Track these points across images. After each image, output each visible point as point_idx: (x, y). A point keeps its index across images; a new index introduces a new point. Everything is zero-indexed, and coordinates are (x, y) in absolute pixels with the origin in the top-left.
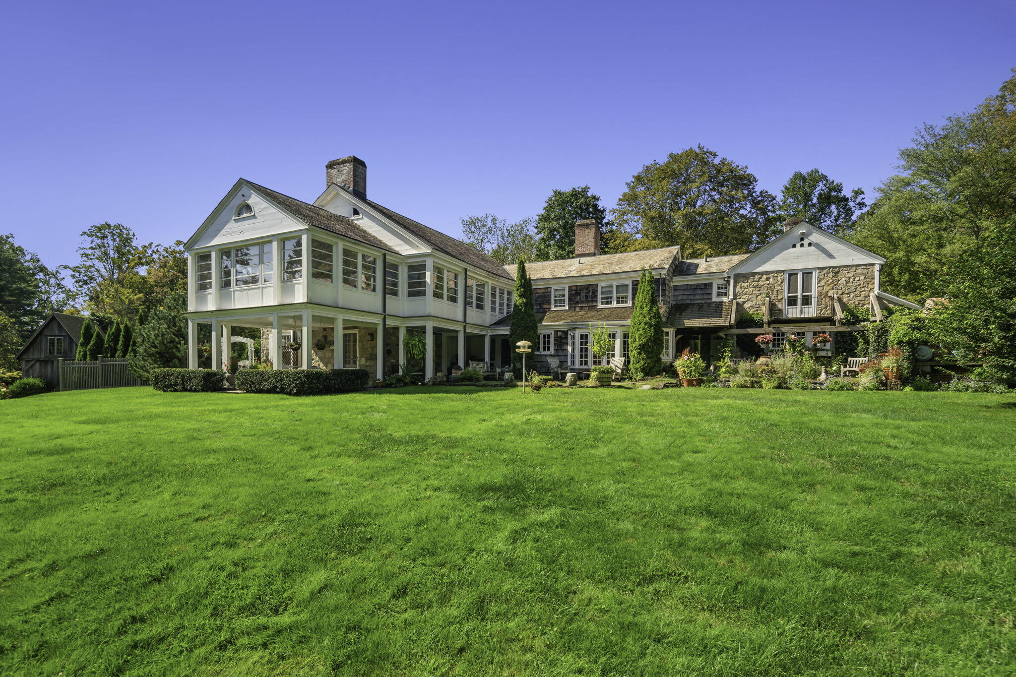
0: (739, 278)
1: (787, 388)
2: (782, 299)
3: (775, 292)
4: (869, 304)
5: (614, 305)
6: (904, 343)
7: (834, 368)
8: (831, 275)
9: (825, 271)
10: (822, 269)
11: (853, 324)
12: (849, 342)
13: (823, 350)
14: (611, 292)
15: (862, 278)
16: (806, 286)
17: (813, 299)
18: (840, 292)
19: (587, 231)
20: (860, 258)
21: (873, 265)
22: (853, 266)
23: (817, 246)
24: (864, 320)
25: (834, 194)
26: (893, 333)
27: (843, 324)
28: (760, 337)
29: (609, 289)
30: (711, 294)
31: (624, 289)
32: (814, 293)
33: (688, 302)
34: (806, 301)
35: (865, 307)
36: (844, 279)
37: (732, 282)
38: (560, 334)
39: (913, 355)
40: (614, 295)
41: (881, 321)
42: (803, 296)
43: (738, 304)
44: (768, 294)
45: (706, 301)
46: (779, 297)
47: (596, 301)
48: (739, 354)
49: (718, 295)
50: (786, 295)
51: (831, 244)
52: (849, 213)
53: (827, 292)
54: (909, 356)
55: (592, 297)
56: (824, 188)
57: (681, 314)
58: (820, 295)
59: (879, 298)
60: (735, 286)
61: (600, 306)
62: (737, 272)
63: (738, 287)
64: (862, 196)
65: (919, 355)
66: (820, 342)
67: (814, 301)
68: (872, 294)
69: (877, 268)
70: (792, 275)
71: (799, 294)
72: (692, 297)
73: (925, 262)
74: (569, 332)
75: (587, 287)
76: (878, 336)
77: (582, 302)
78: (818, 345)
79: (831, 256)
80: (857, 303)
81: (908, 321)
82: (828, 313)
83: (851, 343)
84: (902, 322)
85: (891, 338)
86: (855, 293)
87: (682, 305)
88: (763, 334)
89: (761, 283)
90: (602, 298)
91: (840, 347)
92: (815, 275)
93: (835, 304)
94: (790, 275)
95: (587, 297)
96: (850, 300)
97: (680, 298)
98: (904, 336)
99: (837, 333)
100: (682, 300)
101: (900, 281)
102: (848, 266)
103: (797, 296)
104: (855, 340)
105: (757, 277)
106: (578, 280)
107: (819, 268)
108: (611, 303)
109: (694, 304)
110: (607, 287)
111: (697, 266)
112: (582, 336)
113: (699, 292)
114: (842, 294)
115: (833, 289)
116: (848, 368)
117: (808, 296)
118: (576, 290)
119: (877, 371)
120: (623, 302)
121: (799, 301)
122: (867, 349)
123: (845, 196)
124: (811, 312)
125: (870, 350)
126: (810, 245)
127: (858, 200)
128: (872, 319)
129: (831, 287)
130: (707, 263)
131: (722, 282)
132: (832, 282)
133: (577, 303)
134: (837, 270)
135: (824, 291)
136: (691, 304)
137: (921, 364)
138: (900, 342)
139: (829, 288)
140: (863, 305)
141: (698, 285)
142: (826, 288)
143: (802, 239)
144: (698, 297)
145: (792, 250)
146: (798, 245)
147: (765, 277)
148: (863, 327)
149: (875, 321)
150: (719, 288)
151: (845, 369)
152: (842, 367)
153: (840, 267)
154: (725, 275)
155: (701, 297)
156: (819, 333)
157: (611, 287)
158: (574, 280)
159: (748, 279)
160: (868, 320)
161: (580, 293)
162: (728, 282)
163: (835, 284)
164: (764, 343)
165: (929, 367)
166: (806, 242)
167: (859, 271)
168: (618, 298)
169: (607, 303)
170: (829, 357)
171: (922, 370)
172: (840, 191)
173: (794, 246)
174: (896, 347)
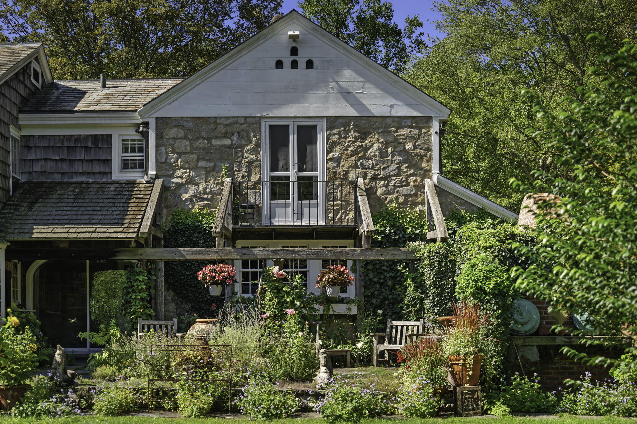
0: (167, 127)
1: (236, 411)
2: (259, 182)
3: (244, 165)
4: (423, 203)
6: (486, 293)
7: (359, 345)
8: (352, 135)
9: (340, 127)
10: (335, 121)
11: (396, 244)
12: (390, 283)
13: (342, 301)
15: (409, 146)
16: (306, 157)
17: (320, 185)
18: (370, 175)
22: (392, 119)
24: (414, 238)
25: (381, 20)
26: (465, 267)
27: (374, 243)
28: (206, 270)
30: (108, 162)
32: (321, 173)
33: (57, 178)
34: (306, 190)
35: (417, 209)
36: (376, 146)
37: (153, 136)
39: (505, 324)
41: (444, 240)
42: (300, 178)
43: (165, 188)
45: (99, 178)
46: (255, 178)
48: (172, 307)
49: (126, 165)
50: (267, 174)
52: (403, 54)
53: (346, 173)
54: (498, 325)
56: (365, 8)
57: (30, 208)
58: (333, 177)
59: (439, 191)
60: (159, 147)
62: (162, 114)
63: (167, 149)
64: (418, 30)
65: (516, 322)
66: (332, 283)
67: (322, 190)
68: (427, 182)
70: (278, 131)
71: (292, 174)
72: (65, 167)
73: (512, 139)
76: (440, 275)
78: (329, 290)
80: (401, 200)
81: (493, 241)
82: (346, 219)
83: (393, 287)
84: (482, 243)
85: (461, 280)
86: (398, 179)
87: (40, 184)
88: (213, 262)
89: (214, 142)
91: (373, 296)
92: (322, 133)
93: (360, 198)
94: (273, 131)
96: (389, 193)
97: (37, 168)
98: (487, 278)
99: (367, 263)
100: (43, 173)
101: (477, 171)
102: (383, 119)
103: (288, 178)
104: (399, 279)
105: (206, 128)
107: (328, 120)
109: (69, 184)
111: (81, 94)
113: (81, 155)
114: (375, 178)
115: (356, 167)
116: (386, 345)
117: (310, 178)
119: (433, 365)
121: (293, 190)
122: (421, 301)
123: (396, 26)
124: (316, 214)
125: (428, 304)
126: (309, 64)
127: (414, 36)
128: (429, 236)
129: (352, 160)
130: (106, 91)
131: (132, 134)
132: (355, 152)
134: (363, 125)
135: (340, 170)
136: (61, 184)
137: (520, 342)
138: (479, 292)
139: (348, 164)
140: (415, 204)
141: (78, 139)
142: (344, 165)
143: (295, 52)
144: (79, 167)
145: (276, 73)
146: (287, 63)
147: (221, 128)
148: (413, 251)
149: (434, 240)
150: (126, 150)
151: (382, 347)
152: (375, 342)
153: (368, 120)
154: (140, 119)
155: (85, 167)
156: (334, 262)
159: (186, 131)
160: (422, 237)
162: (145, 135)
163: (360, 155)
164: (216, 283)
165: (535, 349)
166: (302, 58)
167: (403, 131)
170: (353, 318)
171: (522, 357)
172: (389, 17)
173: (280, 64)
174: (471, 302)
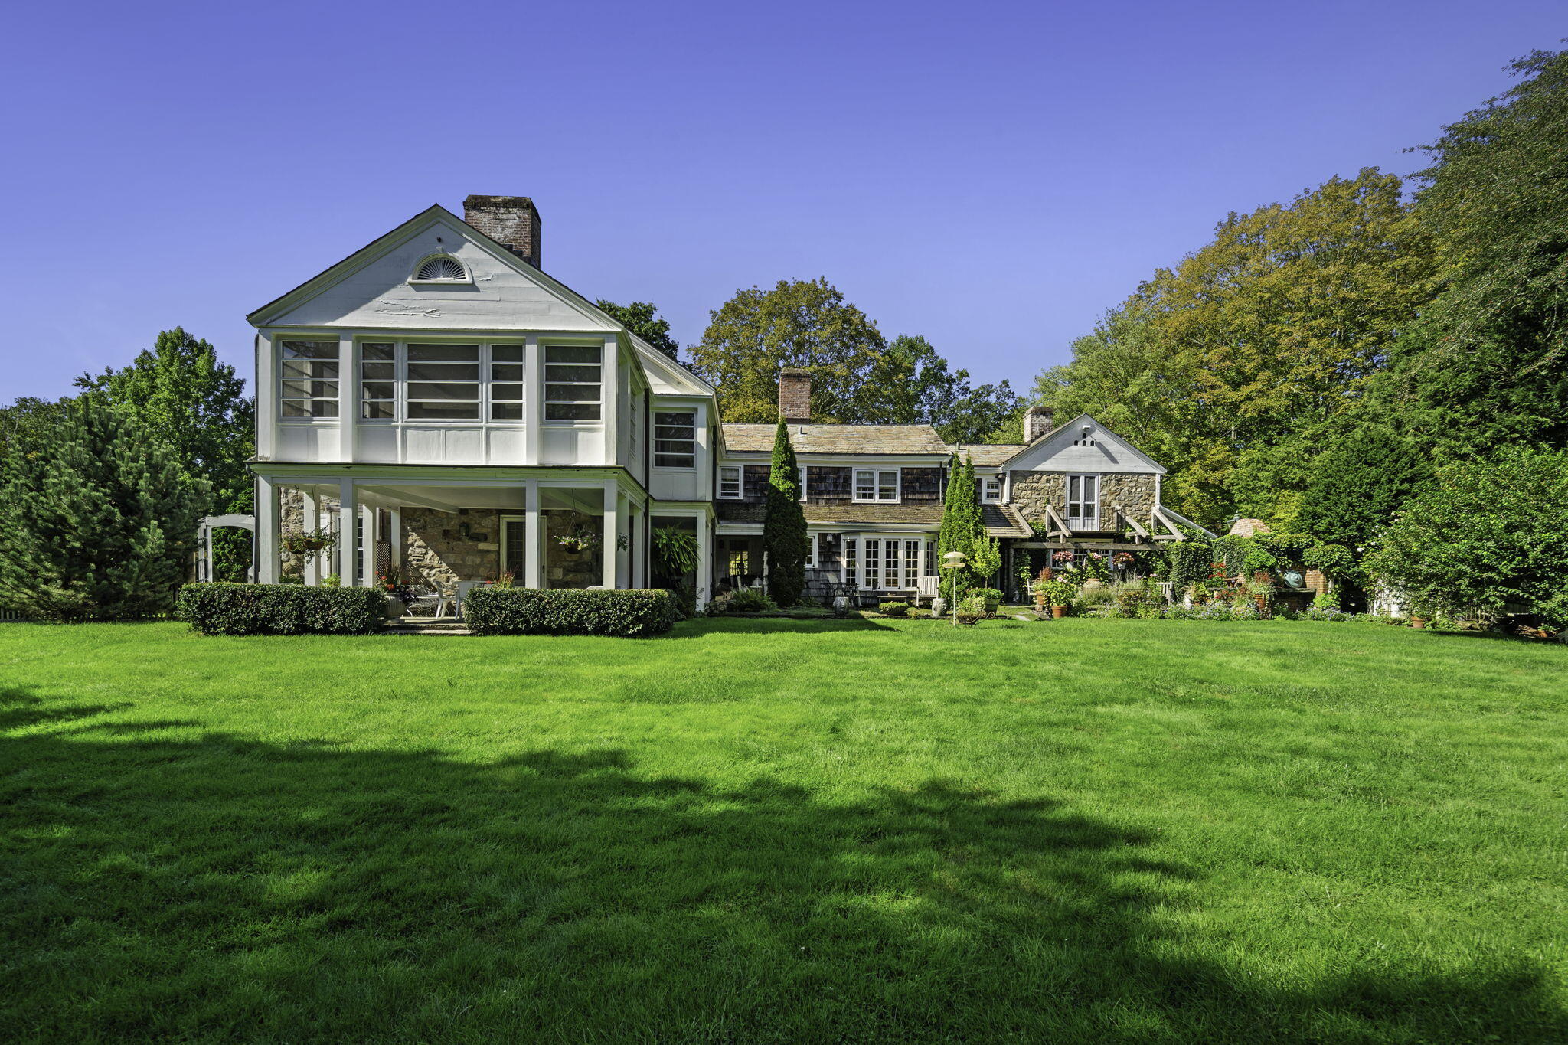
0: (1017, 476)
2: (1064, 506)
3: (1056, 497)
5: (876, 499)
8: (1114, 482)
9: (1107, 478)
10: (1105, 474)
14: (872, 481)
15: (1144, 489)
16: (1089, 495)
17: (1096, 509)
18: (1123, 503)
19: (799, 385)
20: (1143, 466)
21: (1154, 474)
22: (1135, 474)
23: (1100, 446)
29: (868, 476)
30: (980, 494)
31: (890, 478)
32: (1097, 503)
34: (1089, 511)
36: (1126, 488)
37: (1008, 480)
38: (830, 539)
40: (876, 486)
41: (1184, 540)
42: (1085, 505)
44: (1048, 499)
46: (1061, 505)
47: (850, 493)
49: (988, 495)
50: (1068, 503)
51: (1114, 446)
53: (1110, 502)
55: (844, 487)
58: (1103, 504)
60: (1011, 486)
61: (855, 500)
62: (1015, 468)
63: (1015, 488)
66: (1123, 562)
67: (1097, 512)
68: (1153, 509)
69: (1158, 478)
70: (1074, 478)
71: (1081, 502)
74: (843, 537)
75: (836, 471)
76: (1183, 558)
77: (829, 493)
78: (1119, 565)
79: (1114, 460)
80: (1140, 518)
82: (1113, 527)
86: (1137, 506)
88: (1062, 550)
89: (1041, 485)
90: (858, 489)
92: (1097, 480)
94: (1072, 478)
95: (836, 486)
96: (1133, 514)
102: (1130, 474)
103: (1079, 505)
105: (1036, 477)
106: (825, 459)
107: (1102, 473)
108: (871, 496)
110: (866, 473)
112: (869, 544)
114: (1125, 506)
115: (1115, 498)
117: (1090, 505)
118: (820, 474)
120: (887, 497)
121: (1081, 511)
122: (1169, 572)
124: (1094, 525)
126: (1092, 443)
129: (1113, 496)
131: (993, 479)
132: (1115, 491)
133: (821, 493)
134: (1120, 477)
135: (1107, 501)
139: (1111, 498)
142: (1109, 498)
143: (1084, 436)
145: (1074, 447)
146: (1080, 443)
147: (1045, 478)
148: (1162, 546)
149: (1175, 541)
150: (990, 487)
153: (1122, 474)
154: (1000, 470)
156: (1120, 551)
157: (872, 474)
158: (819, 458)
159: (1026, 478)
161: (825, 479)
162: (1002, 481)
163: (1118, 492)
164: (1065, 561)
166: (1088, 440)
167: (1140, 480)
168: (881, 490)
169: (864, 496)
173: (1076, 443)
